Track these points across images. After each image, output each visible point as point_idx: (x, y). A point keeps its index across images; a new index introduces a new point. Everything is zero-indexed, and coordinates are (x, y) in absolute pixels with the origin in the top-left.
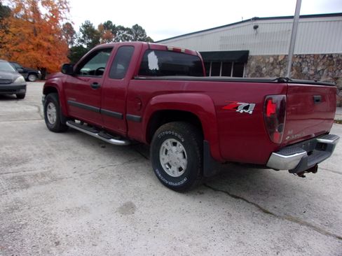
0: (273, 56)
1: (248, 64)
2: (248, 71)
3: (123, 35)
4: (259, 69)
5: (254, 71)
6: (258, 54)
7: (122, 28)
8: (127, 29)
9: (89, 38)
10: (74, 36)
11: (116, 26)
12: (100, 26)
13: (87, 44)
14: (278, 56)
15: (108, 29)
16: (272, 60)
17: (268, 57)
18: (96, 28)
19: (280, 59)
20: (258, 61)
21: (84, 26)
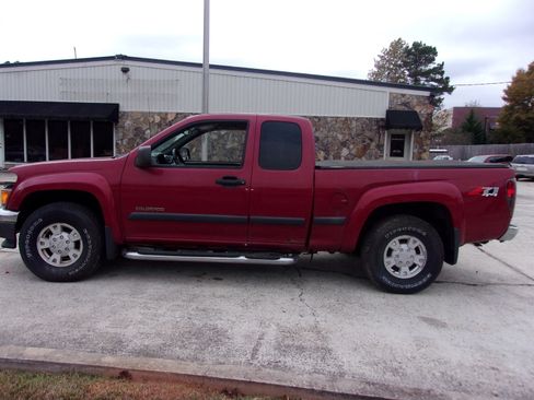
0: (159, 114)
1: (120, 124)
2: (121, 134)
4: (139, 133)
5: (131, 136)
6: (134, 110)
14: (167, 114)
16: (157, 119)
17: (152, 114)
19: (170, 118)
20: (136, 121)
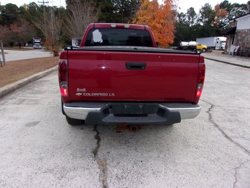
3: (237, 12)
7: (237, 5)
8: (242, 5)
9: (206, 18)
10: (195, 17)
11: (232, 4)
12: (216, 7)
13: (204, 22)
15: (224, 7)
18: (213, 8)
21: (203, 8)
